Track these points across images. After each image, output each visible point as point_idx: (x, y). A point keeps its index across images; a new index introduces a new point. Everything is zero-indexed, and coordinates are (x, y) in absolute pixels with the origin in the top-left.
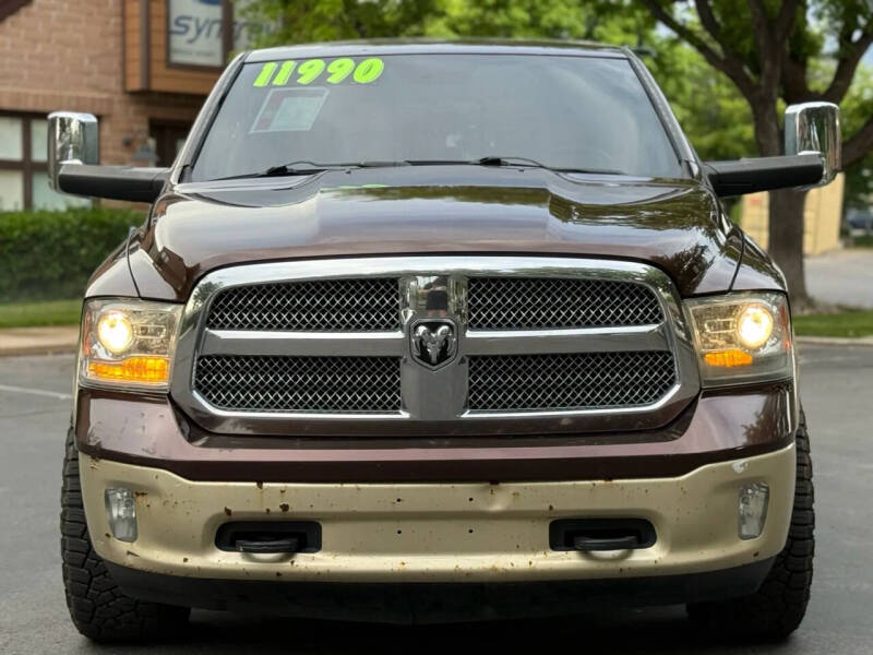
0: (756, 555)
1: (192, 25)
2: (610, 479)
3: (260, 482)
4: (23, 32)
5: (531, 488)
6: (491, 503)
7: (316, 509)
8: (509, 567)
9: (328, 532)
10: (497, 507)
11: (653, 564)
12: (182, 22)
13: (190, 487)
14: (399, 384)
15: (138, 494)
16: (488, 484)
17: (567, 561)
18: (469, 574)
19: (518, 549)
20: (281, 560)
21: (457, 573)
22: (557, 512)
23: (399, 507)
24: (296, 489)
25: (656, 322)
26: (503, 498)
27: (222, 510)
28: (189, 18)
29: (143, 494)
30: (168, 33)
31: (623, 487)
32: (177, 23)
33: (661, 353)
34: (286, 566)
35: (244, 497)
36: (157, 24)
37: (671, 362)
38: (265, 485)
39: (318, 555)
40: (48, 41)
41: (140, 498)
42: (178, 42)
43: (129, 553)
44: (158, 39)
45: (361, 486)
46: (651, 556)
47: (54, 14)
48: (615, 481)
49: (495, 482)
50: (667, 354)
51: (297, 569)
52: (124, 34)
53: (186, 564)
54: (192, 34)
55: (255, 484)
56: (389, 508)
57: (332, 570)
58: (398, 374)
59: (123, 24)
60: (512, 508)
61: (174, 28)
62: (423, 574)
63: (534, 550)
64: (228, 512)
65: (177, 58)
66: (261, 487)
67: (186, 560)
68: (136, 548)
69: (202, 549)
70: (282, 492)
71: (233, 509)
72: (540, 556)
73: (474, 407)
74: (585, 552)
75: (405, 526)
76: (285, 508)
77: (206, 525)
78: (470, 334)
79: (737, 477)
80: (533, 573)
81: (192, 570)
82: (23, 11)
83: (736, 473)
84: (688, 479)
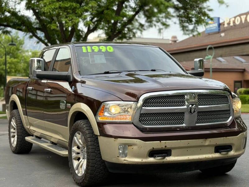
3: (160, 141)
5: (213, 139)
6: (205, 143)
7: (172, 146)
8: (208, 157)
9: (173, 152)
10: (207, 144)
11: (232, 155)
13: (145, 143)
14: (184, 118)
15: (129, 146)
17: (217, 155)
18: (201, 159)
19: (209, 153)
21: (199, 159)
23: (189, 145)
24: (168, 142)
25: (228, 104)
26: (208, 142)
27: (152, 148)
29: (131, 146)
33: (228, 110)
34: (165, 160)
35: (157, 145)
37: (230, 112)
38: (162, 142)
39: (171, 157)
41: (130, 147)
43: (124, 160)
45: (181, 141)
46: (232, 153)
49: (206, 138)
51: (167, 160)
53: (143, 161)
55: (159, 142)
58: (184, 116)
60: (209, 144)
62: (193, 160)
63: (212, 153)
64: (153, 148)
66: (161, 142)
67: (142, 160)
68: (126, 159)
69: (146, 158)
70: (165, 143)
71: (154, 147)
75: (189, 149)
76: (166, 146)
77: (148, 151)
78: (199, 107)
80: (212, 158)
81: (144, 162)
83: (244, 135)
84: (239, 136)
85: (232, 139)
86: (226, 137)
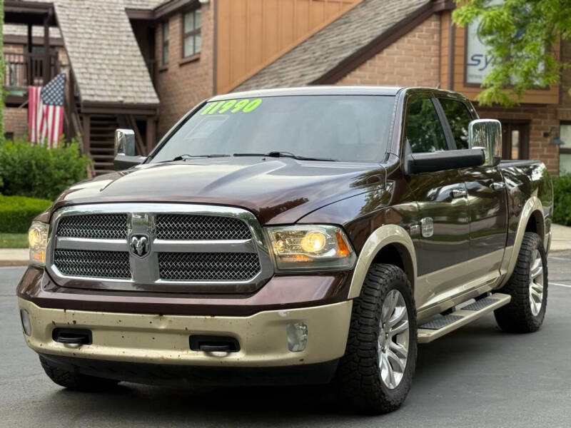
0: (302, 360)
1: (483, 59)
2: (214, 316)
3: (65, 309)
4: (376, 69)
5: (177, 318)
6: (159, 325)
8: (169, 357)
9: (95, 335)
10: (162, 327)
11: (236, 360)
12: (476, 58)
13: (39, 310)
14: (129, 265)
16: (157, 315)
17: (198, 356)
18: (151, 359)
19: (175, 348)
20: (76, 347)
22: (190, 331)
23: (120, 325)
24: (78, 313)
25: (249, 238)
26: (165, 322)
27: (52, 322)
28: (481, 56)
30: (466, 65)
31: (219, 320)
32: (472, 59)
33: (253, 254)
34: (77, 351)
35: (59, 316)
36: (459, 60)
37: (258, 259)
38: (67, 311)
39: (91, 346)
40: (392, 73)
42: (473, 71)
43: (29, 341)
44: (458, 69)
45: (104, 313)
46: (238, 357)
47: (396, 57)
48: (216, 317)
49: (161, 314)
50: (255, 255)
51: (81, 352)
52: (440, 67)
53: (42, 347)
54: (482, 65)
55: (63, 310)
56: (116, 325)
57: (95, 353)
58: (129, 260)
59: (440, 61)
60: (169, 328)
61: (470, 61)
62: (132, 358)
63: (182, 349)
64: (54, 323)
65: (471, 80)
66: (65, 311)
67: (41, 345)
69: (46, 340)
70: (73, 314)
71: (56, 322)
72: (185, 352)
73: (163, 278)
74: (207, 352)
75: (125, 334)
76: (75, 322)
77: (47, 329)
78: (157, 241)
79: (281, 319)
80: (179, 361)
81: (44, 350)
82: (377, 56)
83: (280, 317)
84: (253, 318)
85: (231, 323)
86: (213, 315)
